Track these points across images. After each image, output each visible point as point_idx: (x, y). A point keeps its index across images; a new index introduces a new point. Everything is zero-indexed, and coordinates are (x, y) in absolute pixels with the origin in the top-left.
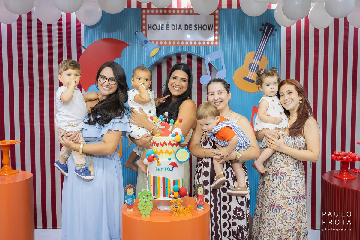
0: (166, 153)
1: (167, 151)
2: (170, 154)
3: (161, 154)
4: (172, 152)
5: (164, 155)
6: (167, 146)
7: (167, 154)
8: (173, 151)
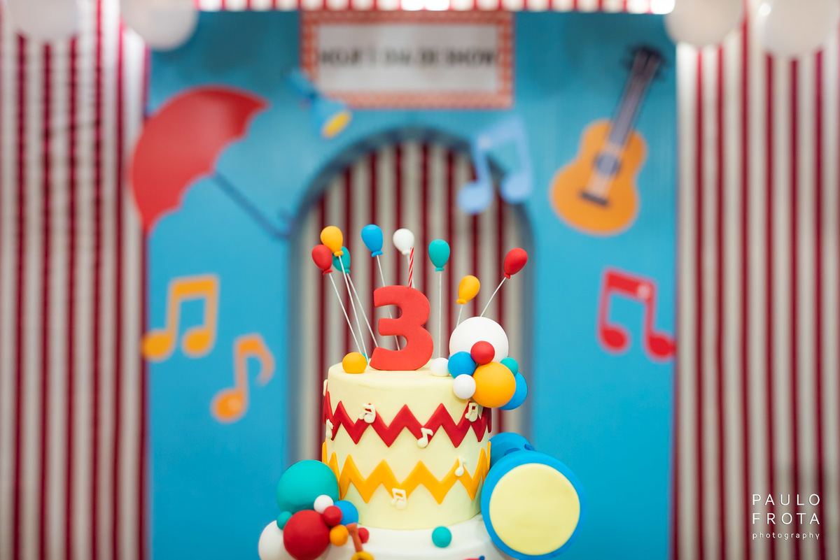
0: (410, 486)
1: (421, 476)
2: (439, 491)
3: (381, 494)
4: (453, 478)
5: (402, 502)
6: (424, 439)
7: (421, 493)
8: (459, 472)
